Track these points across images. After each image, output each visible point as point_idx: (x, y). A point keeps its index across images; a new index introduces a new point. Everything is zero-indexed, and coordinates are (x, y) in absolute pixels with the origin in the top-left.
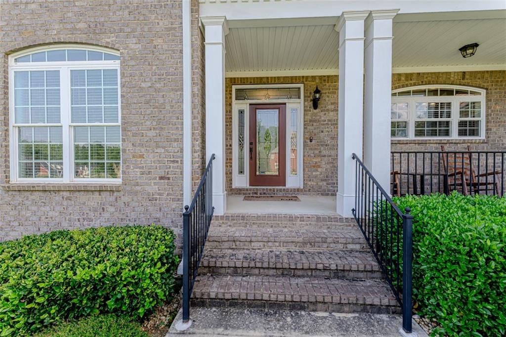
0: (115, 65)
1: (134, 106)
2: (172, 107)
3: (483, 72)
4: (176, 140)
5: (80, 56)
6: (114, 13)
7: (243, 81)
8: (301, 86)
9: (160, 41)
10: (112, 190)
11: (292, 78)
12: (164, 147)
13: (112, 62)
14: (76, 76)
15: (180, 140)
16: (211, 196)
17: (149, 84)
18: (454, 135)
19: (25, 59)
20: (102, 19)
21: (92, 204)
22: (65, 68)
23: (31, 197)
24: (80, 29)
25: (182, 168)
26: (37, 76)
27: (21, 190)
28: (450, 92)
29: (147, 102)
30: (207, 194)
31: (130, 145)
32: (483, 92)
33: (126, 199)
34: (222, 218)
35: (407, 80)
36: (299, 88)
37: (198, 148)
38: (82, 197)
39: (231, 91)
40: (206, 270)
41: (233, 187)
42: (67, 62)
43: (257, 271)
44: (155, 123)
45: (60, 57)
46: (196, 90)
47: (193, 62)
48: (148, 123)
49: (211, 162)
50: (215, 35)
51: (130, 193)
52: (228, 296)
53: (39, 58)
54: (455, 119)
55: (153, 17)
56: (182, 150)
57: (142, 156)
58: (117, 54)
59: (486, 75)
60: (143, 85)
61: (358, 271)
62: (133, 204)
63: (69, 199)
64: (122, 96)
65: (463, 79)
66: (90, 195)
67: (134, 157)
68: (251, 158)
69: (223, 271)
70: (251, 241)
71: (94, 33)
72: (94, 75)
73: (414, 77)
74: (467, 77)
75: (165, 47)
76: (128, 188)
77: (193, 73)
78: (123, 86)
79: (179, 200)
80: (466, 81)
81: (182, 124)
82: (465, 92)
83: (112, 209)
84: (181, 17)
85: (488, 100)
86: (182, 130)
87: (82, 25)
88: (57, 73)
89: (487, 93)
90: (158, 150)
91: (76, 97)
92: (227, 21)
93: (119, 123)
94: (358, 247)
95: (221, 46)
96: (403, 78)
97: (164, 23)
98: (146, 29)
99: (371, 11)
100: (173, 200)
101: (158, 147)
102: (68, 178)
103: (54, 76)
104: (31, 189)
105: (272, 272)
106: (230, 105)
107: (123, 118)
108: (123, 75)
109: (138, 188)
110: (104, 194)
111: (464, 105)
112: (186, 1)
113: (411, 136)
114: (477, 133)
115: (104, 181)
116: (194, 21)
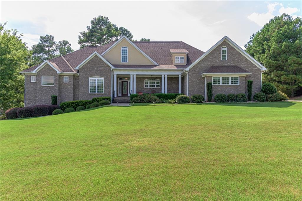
2: (110, 84)
5: (98, 78)
7: (120, 77)
9: (109, 76)
13: (103, 78)
14: (98, 80)
15: (111, 88)
18: (156, 87)
19: (91, 78)
20: (102, 74)
22: (96, 79)
23: (92, 95)
25: (111, 91)
26: (93, 80)
28: (155, 80)
29: (107, 84)
32: (160, 80)
34: (116, 98)
37: (113, 89)
39: (118, 79)
41: (118, 96)
43: (119, 101)
45: (96, 78)
46: (113, 82)
48: (107, 86)
49: (115, 91)
51: (104, 94)
53: (93, 78)
54: (156, 84)
57: (106, 90)
60: (107, 81)
62: (105, 96)
63: (97, 95)
64: (104, 83)
65: (156, 78)
68: (122, 91)
70: (119, 99)
72: (100, 80)
73: (149, 77)
79: (111, 95)
81: (111, 86)
82: (157, 80)
83: (102, 96)
84: (111, 74)
85: (161, 82)
87: (99, 74)
91: (98, 83)
92: (117, 74)
95: (116, 77)
96: (147, 78)
97: (109, 74)
98: (107, 75)
101: (108, 89)
102: (96, 93)
107: (104, 85)
108: (104, 80)
109: (106, 94)
111: (157, 82)
112: (112, 72)
113: (149, 87)
114: (159, 87)
115: (101, 93)
116: (113, 74)
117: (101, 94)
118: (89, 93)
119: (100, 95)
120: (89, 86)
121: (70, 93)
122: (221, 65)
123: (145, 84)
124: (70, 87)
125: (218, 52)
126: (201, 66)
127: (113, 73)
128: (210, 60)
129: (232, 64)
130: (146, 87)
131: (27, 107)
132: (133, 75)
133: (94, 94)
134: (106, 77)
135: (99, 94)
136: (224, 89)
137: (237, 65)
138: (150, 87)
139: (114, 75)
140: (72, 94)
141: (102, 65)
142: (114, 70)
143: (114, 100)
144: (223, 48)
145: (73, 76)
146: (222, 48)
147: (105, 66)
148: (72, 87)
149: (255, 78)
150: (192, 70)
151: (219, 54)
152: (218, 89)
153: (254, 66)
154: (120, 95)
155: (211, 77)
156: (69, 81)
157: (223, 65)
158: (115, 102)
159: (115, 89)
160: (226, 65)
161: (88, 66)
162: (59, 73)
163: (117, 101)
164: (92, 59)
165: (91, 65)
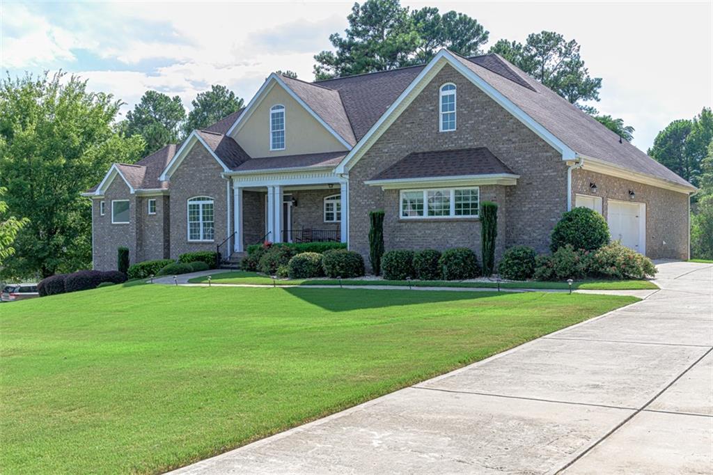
1: (217, 216)
2: (225, 216)
5: (204, 199)
6: (212, 186)
10: (211, 243)
14: (203, 206)
19: (191, 200)
20: (210, 188)
22: (201, 203)
23: (192, 245)
26: (194, 206)
27: (190, 243)
29: (220, 214)
31: (216, 229)
42: (201, 201)
46: (231, 210)
47: (230, 202)
48: (220, 221)
50: (236, 192)
53: (194, 200)
57: (219, 232)
58: (213, 198)
60: (219, 209)
63: (200, 246)
64: (214, 213)
66: (206, 245)
67: (217, 232)
71: (209, 192)
72: (208, 205)
75: (224, 197)
76: (215, 243)
78: (214, 209)
81: (227, 222)
84: (227, 187)
87: (205, 190)
90: (222, 230)
91: (203, 213)
92: (239, 187)
93: (214, 222)
95: (238, 195)
99: (273, 186)
102: (201, 239)
103: (198, 206)
104: (192, 243)
107: (214, 220)
109: (218, 243)
112: (228, 183)
113: (335, 220)
115: (210, 240)
116: (231, 189)
117: (209, 243)
118: (189, 240)
119: (207, 247)
120: (188, 221)
121: (160, 241)
122: (437, 150)
123: (325, 212)
124: (159, 226)
125: (427, 106)
126: (381, 157)
127: (231, 186)
128: (407, 133)
129: (470, 141)
130: (328, 221)
131: (97, 272)
132: (274, 188)
133: (197, 243)
134: (217, 196)
135: (205, 243)
136: (434, 232)
137: (485, 145)
139: (233, 190)
141: (209, 164)
142: (234, 176)
144: (445, 89)
145: (164, 196)
146: (443, 90)
147: (216, 167)
148: (162, 224)
149: (545, 188)
150: (359, 170)
151: (433, 110)
152: (416, 232)
153: (543, 143)
155: (398, 191)
156: (157, 211)
157: (445, 147)
160: (451, 146)
161: (185, 169)
162: (132, 192)
163: (233, 263)
164: (191, 151)
165: (191, 166)
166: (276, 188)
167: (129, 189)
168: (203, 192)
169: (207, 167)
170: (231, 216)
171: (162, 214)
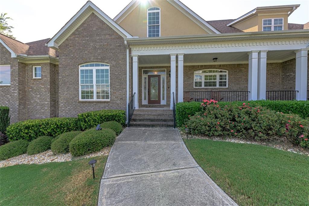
0: (108, 68)
1: (113, 79)
2: (124, 79)
3: (227, 65)
4: (125, 88)
5: (98, 65)
6: (108, 54)
7: (146, 68)
8: (166, 69)
9: (120, 61)
10: (107, 102)
11: (162, 66)
12: (121, 90)
13: (107, 67)
14: (97, 71)
15: (126, 88)
16: (134, 104)
17: (117, 73)
18: (218, 86)
19: (83, 66)
20: (105, 56)
21: (102, 106)
22: (94, 69)
23: (85, 104)
24: (99, 58)
25: (126, 96)
26: (87, 71)
27: (83, 102)
28: (216, 72)
29: (117, 78)
30: (133, 103)
31: (112, 90)
32: (227, 71)
33: (111, 105)
34: (137, 110)
35: (201, 67)
36: (165, 70)
37: (131, 91)
38: (99, 105)
39: (142, 71)
40: (133, 120)
41: (142, 104)
42: (95, 67)
43: (145, 120)
44: (119, 84)
45: (92, 65)
46: (130, 75)
47: (129, 67)
48: (117, 84)
49: (134, 94)
50: (135, 59)
51: (112, 103)
52: (138, 124)
53: (87, 66)
54: (218, 80)
55: (119, 55)
56: (126, 91)
57: (115, 93)
58: (109, 65)
59: (228, 66)
60: (116, 73)
61: (169, 120)
62: (113, 106)
63: (95, 105)
64: (110, 77)
65: (220, 67)
66: (101, 104)
67: (113, 93)
68: (148, 94)
69: (137, 120)
70: (144, 115)
71: (103, 59)
72: (102, 70)
73: (204, 66)
74: (221, 66)
75: (122, 63)
76: (112, 102)
77: (129, 70)
78: (110, 74)
79: (125, 105)
80: (221, 68)
81: (126, 84)
82: (221, 72)
83: (107, 108)
84: (126, 55)
85: (229, 74)
86: (126, 85)
87: (99, 57)
88: (92, 70)
89: (229, 72)
90: (120, 91)
91: (97, 77)
92: (139, 56)
93: (109, 84)
94: (172, 116)
95: (137, 63)
96: (200, 67)
97: (122, 57)
98: (117, 58)
99: (177, 54)
100: (124, 105)
101: (120, 90)
102: (95, 99)
103: (91, 71)
104: (85, 102)
105: (149, 121)
106: (141, 76)
107: (110, 83)
108: (110, 70)
109: (115, 102)
110: (105, 104)
111: (221, 76)
112: (128, 51)
113: (203, 86)
114: (225, 85)
115: (105, 100)
116: (130, 56)
117: (105, 102)
118: (80, 100)
119: (102, 105)
120: (80, 84)
121: (46, 100)
123: (195, 81)
124: (45, 88)
127: (130, 53)
130: (197, 87)
132: (177, 56)
133: (89, 102)
134: (114, 63)
135: (101, 102)
138: (205, 86)
139: (132, 58)
140: (47, 102)
141: (105, 35)
143: (133, 117)
145: (51, 64)
147: (113, 37)
148: (49, 87)
154: (145, 102)
156: (42, 76)
158: (135, 123)
159: (136, 90)
161: (76, 39)
162: (13, 55)
163: (140, 120)
164: (83, 24)
165: (83, 37)
166: (179, 56)
167: (10, 53)
168: (97, 59)
169: (103, 37)
170: (130, 79)
171: (49, 79)
